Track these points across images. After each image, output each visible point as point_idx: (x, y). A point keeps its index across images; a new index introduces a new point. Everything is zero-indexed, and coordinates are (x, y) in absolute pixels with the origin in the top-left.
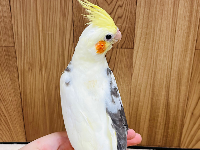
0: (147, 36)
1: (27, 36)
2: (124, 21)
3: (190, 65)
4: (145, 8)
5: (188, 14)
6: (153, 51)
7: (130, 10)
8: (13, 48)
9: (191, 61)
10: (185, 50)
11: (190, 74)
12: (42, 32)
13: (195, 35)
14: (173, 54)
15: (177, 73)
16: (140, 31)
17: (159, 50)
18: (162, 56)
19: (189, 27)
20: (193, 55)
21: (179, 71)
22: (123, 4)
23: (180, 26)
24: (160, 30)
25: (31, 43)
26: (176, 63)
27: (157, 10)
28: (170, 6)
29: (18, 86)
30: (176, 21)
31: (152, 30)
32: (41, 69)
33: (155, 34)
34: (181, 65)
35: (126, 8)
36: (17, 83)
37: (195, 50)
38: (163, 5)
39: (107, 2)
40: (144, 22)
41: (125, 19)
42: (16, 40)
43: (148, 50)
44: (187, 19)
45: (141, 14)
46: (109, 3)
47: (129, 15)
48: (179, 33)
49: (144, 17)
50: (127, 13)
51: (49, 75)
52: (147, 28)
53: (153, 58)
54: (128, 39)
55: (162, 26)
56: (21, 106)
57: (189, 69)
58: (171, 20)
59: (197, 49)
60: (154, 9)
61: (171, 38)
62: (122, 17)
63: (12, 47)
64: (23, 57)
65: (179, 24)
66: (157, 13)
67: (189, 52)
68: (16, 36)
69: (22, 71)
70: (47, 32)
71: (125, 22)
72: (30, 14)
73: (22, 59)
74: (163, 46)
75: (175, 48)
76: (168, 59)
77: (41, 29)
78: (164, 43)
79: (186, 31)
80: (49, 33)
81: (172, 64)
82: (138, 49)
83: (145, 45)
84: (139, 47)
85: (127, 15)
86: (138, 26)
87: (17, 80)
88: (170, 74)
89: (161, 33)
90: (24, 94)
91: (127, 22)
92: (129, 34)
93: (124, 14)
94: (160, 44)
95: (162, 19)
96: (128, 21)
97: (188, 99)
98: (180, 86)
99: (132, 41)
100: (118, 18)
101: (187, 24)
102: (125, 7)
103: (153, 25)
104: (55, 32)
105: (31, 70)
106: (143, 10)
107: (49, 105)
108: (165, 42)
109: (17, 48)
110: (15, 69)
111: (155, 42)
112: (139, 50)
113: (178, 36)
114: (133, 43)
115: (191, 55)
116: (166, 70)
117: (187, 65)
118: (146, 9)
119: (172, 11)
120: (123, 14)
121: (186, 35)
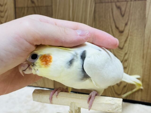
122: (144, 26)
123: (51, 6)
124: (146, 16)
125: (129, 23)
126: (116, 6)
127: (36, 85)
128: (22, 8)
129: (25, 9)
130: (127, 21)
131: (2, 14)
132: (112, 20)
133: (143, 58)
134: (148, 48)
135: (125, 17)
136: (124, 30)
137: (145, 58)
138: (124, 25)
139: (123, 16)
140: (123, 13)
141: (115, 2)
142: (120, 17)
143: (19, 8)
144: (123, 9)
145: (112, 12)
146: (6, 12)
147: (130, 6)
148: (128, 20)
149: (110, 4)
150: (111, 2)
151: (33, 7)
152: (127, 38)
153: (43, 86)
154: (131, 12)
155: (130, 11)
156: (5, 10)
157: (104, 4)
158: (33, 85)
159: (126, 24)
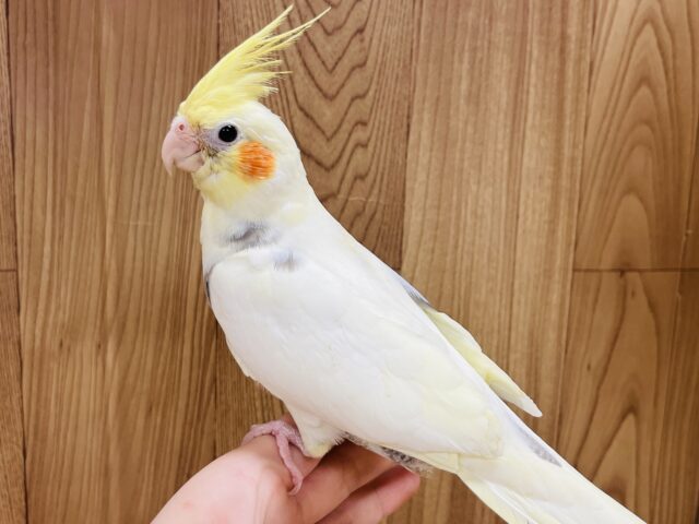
0: (439, 232)
1: (61, 237)
2: (372, 187)
3: (561, 315)
4: (431, 150)
5: (550, 168)
6: (457, 275)
7: (388, 157)
8: (9, 274)
9: (562, 305)
10: (545, 270)
11: (564, 343)
12: (115, 224)
13: (569, 227)
14: (513, 284)
15: (526, 342)
16: (419, 219)
17: (474, 274)
18: (484, 291)
19: (555, 205)
20: (568, 287)
21: (531, 334)
22: (369, 140)
23: (530, 202)
24: (475, 213)
25: (76, 258)
26: (522, 313)
27: (467, 156)
28: (500, 146)
29: (17, 409)
30: (517, 187)
31: (453, 214)
32: (101, 347)
33: (462, 226)
34: (537, 318)
35: (377, 151)
36: (16, 396)
37: (574, 270)
38: (482, 143)
39: (323, 132)
40: (430, 190)
41: (375, 181)
42: (23, 250)
43: (444, 272)
44: (548, 182)
45: (419, 169)
46: (329, 134)
47: (386, 172)
48: (529, 223)
49: (428, 177)
50: (381, 165)
51: (128, 365)
52: (439, 207)
53: (456, 297)
54: (385, 241)
55: (480, 203)
56: (21, 481)
57: (560, 328)
58: (504, 184)
59: (578, 267)
60: (458, 155)
61: (506, 237)
62: (367, 174)
63: (7, 271)
64: (41, 306)
65: (528, 196)
66: (466, 164)
67: (557, 277)
68: (23, 236)
69: (37, 354)
70: (132, 223)
71: (376, 191)
72: (77, 166)
73: (41, 314)
74: (485, 260)
75: (517, 267)
76: (501, 300)
77: (110, 212)
78: (486, 251)
79: (546, 217)
80: (136, 226)
81: (511, 316)
82: (414, 271)
83: (432, 259)
84: (415, 265)
85: (380, 170)
86: (414, 203)
87: (15, 385)
88: (506, 346)
89: (479, 225)
90: (36, 434)
91: (380, 191)
92: (386, 228)
93: (373, 168)
94: (476, 257)
95: (479, 183)
96: (384, 188)
97: (560, 422)
98: (536, 381)
99: (396, 247)
100: (355, 179)
101: (547, 196)
102: (375, 147)
103: (455, 198)
104: (156, 223)
105: (69, 350)
106: (428, 154)
107: (123, 470)
108: (490, 249)
109: (23, 274)
110: (10, 347)
111: (462, 250)
112: (417, 274)
113: (524, 232)
114: (398, 252)
115: (564, 287)
116: (495, 335)
117: (554, 315)
118: (434, 153)
119: (506, 159)
120: (370, 169)
121: (546, 226)
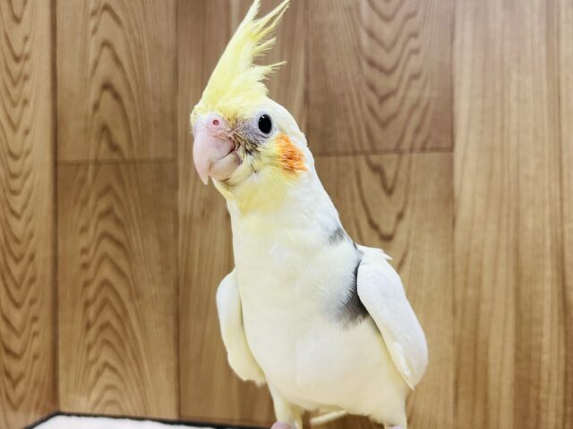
122: (451, 221)
123: (174, 160)
124: (457, 193)
125: (408, 213)
126: (369, 163)
127: (117, 413)
128: (78, 164)
129: (87, 169)
130: (400, 207)
131: (16, 184)
132: (358, 203)
133: (454, 312)
134: (466, 285)
135: (395, 196)
136: (395, 231)
137: (459, 312)
138: (393, 218)
139: (389, 192)
140: (389, 184)
141: (366, 154)
142: (382, 195)
143: (68, 164)
144: (390, 173)
145: (359, 182)
146: (27, 177)
147: (410, 165)
148: (405, 203)
149: (351, 159)
150: (355, 153)
151: (116, 163)
152: (405, 255)
153: (139, 415)
154: (413, 182)
155: (408, 179)
156: (26, 170)
157: (333, 159)
158: (106, 412)
159: (400, 216)
